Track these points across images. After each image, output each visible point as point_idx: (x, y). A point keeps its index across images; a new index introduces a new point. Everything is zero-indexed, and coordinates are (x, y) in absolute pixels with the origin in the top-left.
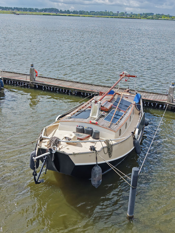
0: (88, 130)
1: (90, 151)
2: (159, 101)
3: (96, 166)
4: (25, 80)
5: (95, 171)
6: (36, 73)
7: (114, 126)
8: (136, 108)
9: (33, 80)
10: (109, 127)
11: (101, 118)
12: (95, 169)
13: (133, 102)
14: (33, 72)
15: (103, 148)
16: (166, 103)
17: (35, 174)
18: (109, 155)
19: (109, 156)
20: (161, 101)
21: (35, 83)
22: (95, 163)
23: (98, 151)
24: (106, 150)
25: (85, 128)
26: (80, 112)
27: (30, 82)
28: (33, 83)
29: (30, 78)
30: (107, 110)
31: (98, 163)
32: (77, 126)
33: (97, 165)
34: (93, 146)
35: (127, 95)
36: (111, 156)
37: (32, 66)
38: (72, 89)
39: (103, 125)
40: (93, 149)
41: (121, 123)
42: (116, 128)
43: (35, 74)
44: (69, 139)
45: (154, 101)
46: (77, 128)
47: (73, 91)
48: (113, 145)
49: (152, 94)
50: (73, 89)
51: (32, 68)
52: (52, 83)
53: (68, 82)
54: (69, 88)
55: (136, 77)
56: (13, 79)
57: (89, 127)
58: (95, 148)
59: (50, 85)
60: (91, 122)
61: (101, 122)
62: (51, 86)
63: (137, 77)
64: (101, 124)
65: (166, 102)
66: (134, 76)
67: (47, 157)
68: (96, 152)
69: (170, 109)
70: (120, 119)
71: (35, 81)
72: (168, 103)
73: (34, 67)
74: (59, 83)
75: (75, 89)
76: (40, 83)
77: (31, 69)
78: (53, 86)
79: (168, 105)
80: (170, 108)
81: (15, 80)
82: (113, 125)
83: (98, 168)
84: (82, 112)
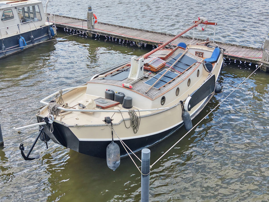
0: (118, 96)
1: (104, 123)
2: (251, 59)
3: (111, 144)
4: (81, 28)
5: (109, 149)
6: (96, 19)
7: (155, 93)
8: (205, 68)
9: (91, 27)
10: (146, 93)
11: (142, 81)
12: (110, 147)
13: (200, 60)
14: (91, 17)
15: (124, 120)
16: (260, 62)
17: (22, 148)
18: (134, 130)
19: (134, 132)
20: (253, 59)
21: (93, 31)
22: (111, 140)
23: (115, 125)
24: (128, 124)
25: (115, 94)
26: (120, 72)
27: (87, 30)
28: (91, 31)
29: (88, 25)
30: (155, 71)
31: (114, 139)
32: (107, 90)
33: (113, 142)
34: (109, 118)
35: (204, 49)
36: (137, 131)
37: (90, 9)
38: (137, 40)
39: (138, 91)
40: (108, 121)
41: (167, 89)
42: (157, 94)
43: (93, 21)
44: (84, 106)
45: (243, 59)
46: (106, 93)
47: (138, 43)
48: (140, 118)
49: (244, 49)
50: (139, 40)
51: (90, 12)
52: (114, 31)
53: (136, 31)
54: (133, 39)
55: (215, 24)
56: (68, 26)
57: (120, 92)
58: (111, 120)
59: (110, 34)
60: (124, 85)
61: (138, 86)
62: (112, 35)
63: (217, 24)
64: (137, 89)
65: (260, 60)
66: (213, 24)
67: (43, 128)
68: (112, 125)
69: (265, 71)
70: (168, 83)
71: (93, 28)
72: (262, 63)
73: (93, 11)
74: (123, 31)
75: (140, 41)
76: (99, 32)
77: (88, 13)
78: (114, 35)
79: (262, 64)
80: (265, 68)
81: (70, 27)
82: (154, 91)
83: (114, 146)
84: (123, 71)
